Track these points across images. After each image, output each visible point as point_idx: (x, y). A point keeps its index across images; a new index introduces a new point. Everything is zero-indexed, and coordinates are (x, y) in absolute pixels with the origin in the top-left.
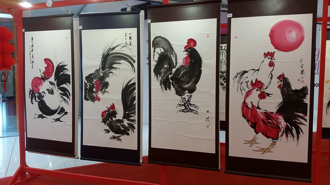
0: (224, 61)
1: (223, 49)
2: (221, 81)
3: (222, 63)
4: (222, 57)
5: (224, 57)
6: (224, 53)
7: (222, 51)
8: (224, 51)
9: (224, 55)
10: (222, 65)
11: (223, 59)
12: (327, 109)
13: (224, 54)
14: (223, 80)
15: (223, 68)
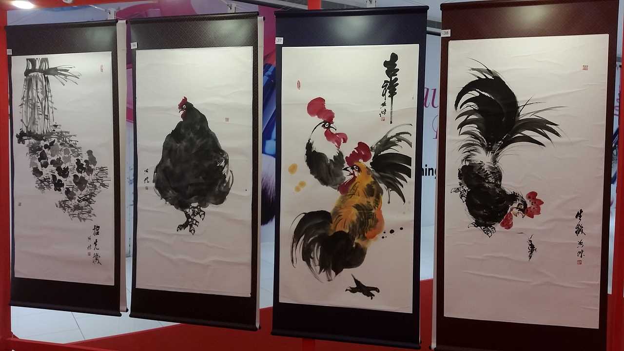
0: (42, 104)
1: (37, 67)
2: (35, 161)
3: (36, 110)
4: (35, 92)
5: (40, 91)
6: (40, 81)
7: (35, 74)
8: (40, 74)
9: (39, 87)
10: (36, 116)
11: (38, 96)
12: (294, 248)
13: (39, 84)
14: (40, 160)
15: (38, 123)
